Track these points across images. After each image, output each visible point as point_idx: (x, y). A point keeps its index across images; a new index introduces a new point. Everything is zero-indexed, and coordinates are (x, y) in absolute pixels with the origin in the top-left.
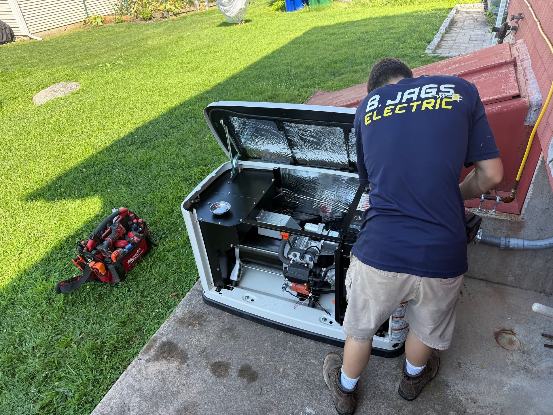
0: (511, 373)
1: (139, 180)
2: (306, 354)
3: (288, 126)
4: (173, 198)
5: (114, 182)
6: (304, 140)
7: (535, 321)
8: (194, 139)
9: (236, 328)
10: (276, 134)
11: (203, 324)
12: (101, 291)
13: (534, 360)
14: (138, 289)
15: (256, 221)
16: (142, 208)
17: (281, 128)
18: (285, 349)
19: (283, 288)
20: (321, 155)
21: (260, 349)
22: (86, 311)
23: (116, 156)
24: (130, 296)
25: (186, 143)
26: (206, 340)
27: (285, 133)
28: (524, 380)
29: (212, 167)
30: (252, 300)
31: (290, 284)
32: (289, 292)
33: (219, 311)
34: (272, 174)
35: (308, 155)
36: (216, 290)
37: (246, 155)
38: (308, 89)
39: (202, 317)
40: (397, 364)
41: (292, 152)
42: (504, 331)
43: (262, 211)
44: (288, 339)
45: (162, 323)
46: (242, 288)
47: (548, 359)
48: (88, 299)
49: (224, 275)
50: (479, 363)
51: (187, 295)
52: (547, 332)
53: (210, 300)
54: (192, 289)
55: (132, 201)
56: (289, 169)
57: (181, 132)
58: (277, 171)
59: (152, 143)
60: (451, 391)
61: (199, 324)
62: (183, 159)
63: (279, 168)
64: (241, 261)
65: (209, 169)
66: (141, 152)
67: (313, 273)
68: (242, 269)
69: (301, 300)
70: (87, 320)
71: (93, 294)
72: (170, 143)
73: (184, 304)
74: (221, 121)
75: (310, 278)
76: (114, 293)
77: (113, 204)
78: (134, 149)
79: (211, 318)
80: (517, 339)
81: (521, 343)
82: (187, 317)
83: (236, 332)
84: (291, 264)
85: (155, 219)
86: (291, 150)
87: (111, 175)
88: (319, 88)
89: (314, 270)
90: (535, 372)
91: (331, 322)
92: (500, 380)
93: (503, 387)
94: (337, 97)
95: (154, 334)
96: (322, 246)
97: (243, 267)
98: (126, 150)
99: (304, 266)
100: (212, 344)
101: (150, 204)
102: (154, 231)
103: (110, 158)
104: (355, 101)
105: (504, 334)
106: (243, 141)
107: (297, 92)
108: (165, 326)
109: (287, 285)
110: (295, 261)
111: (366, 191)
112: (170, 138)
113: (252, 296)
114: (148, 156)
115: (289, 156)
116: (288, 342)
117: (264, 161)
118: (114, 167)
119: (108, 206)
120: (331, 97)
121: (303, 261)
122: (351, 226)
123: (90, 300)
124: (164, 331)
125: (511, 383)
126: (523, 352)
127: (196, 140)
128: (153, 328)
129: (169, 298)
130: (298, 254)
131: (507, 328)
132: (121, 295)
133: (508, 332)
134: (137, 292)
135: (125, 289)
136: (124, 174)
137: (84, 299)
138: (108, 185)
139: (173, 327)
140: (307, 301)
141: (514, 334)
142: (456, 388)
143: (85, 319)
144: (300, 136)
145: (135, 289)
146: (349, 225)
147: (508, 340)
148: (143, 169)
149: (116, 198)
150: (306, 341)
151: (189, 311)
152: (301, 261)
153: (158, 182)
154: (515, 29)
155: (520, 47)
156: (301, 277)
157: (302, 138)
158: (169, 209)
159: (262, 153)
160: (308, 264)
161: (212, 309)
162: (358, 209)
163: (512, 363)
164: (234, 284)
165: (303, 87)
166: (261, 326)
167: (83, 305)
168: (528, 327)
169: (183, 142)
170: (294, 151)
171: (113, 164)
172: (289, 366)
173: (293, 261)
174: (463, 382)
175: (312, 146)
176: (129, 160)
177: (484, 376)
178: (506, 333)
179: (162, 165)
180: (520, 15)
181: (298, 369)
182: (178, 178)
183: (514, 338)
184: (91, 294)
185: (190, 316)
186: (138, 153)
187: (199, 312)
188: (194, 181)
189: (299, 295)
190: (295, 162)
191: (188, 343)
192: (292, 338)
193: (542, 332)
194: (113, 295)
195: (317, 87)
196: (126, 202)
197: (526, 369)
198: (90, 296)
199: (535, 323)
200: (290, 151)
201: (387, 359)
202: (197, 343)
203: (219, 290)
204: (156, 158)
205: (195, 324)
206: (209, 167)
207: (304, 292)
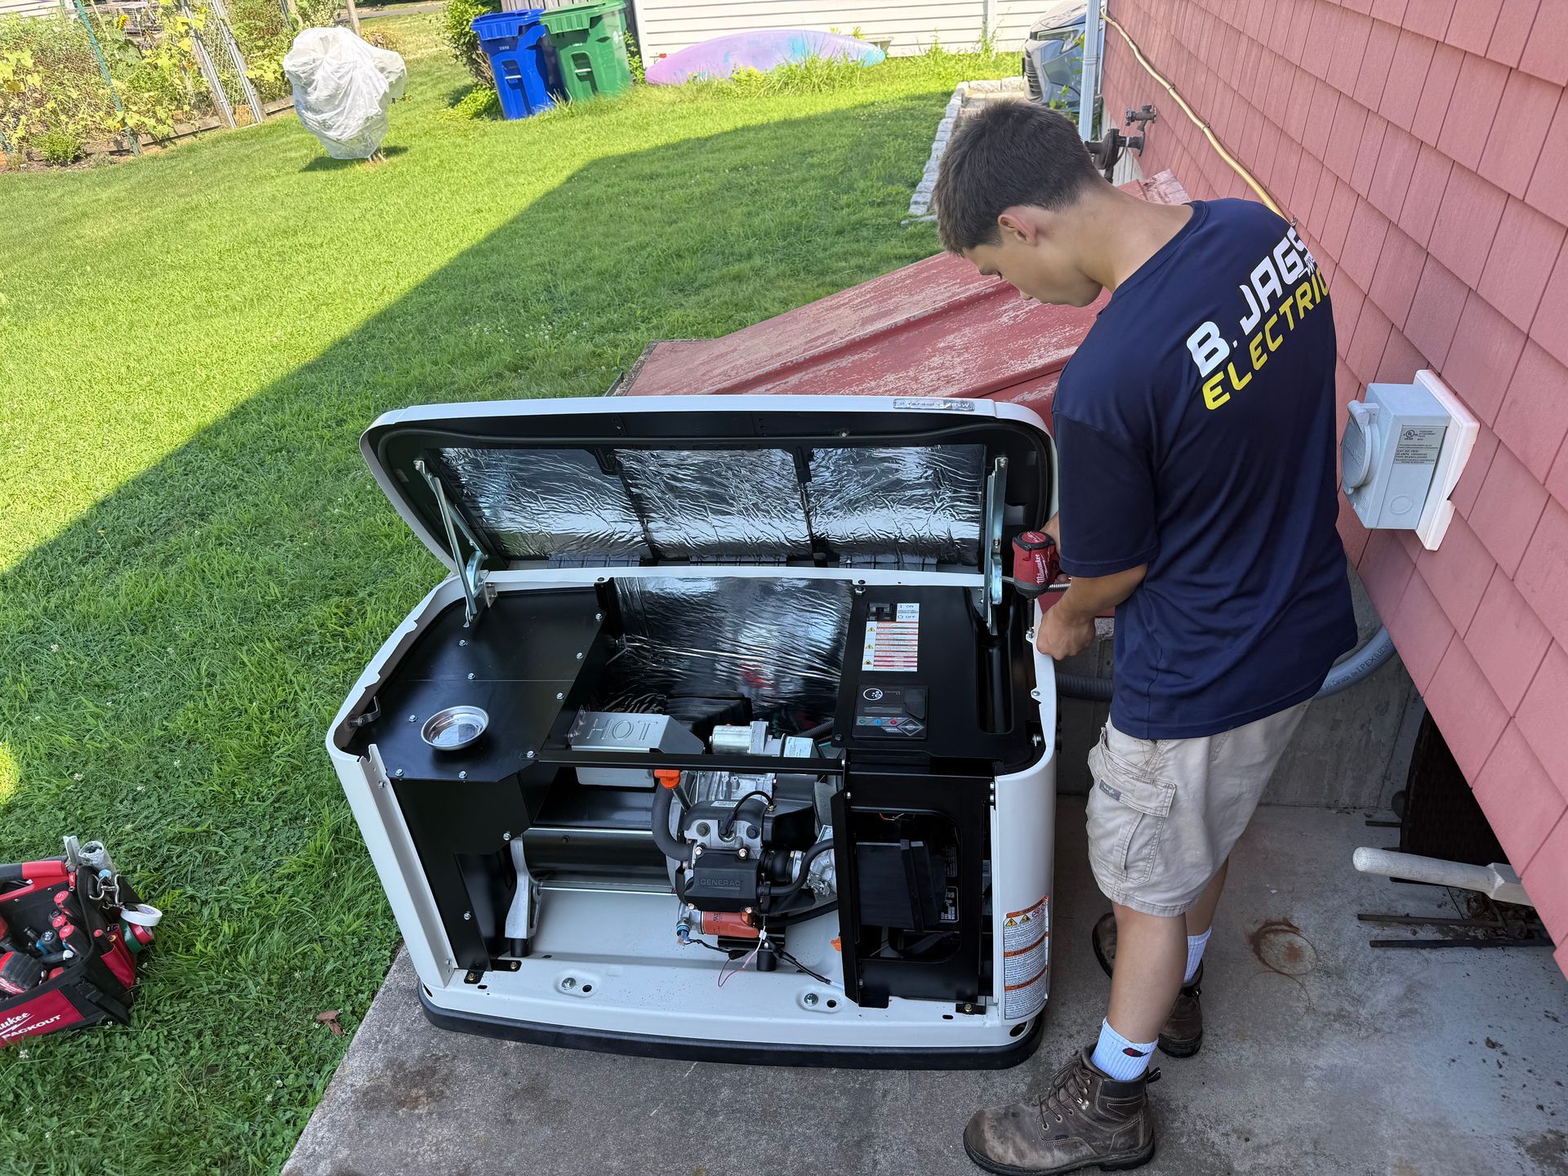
0: (1312, 1037)
1: (137, 669)
2: (775, 1111)
3: (627, 458)
4: (262, 711)
5: (50, 688)
6: (678, 493)
7: (1336, 885)
8: (296, 515)
9: (550, 1082)
10: (593, 484)
11: (442, 1092)
12: (72, 1056)
13: (1357, 989)
14: (200, 1026)
15: (569, 746)
16: (162, 759)
17: (610, 467)
18: (712, 1113)
19: (679, 933)
20: (731, 529)
21: (638, 1131)
22: (26, 1137)
23: (43, 602)
24: (176, 1052)
25: (272, 532)
26: (464, 1141)
27: (623, 478)
28: (1346, 1048)
29: (371, 594)
30: (587, 989)
31: (699, 916)
32: (699, 941)
33: (486, 1041)
34: (594, 598)
35: (693, 533)
36: (467, 981)
37: (500, 555)
38: (620, 336)
39: (434, 1072)
40: (1028, 1080)
41: (646, 530)
42: (1270, 927)
43: (582, 712)
44: (715, 1080)
45: (306, 1120)
46: (548, 957)
47: (1387, 978)
48: (26, 1096)
49: (486, 929)
50: (1231, 1027)
51: (370, 1011)
52: (1369, 908)
53: (452, 1015)
54: (382, 990)
55: (126, 740)
56: (641, 580)
57: (250, 498)
58: (605, 590)
59: (159, 545)
60: (1183, 1123)
61: (430, 1094)
62: (271, 584)
63: (612, 579)
64: (531, 874)
65: (362, 602)
66: (126, 578)
67: (765, 870)
68: (537, 899)
69: (733, 955)
70: (38, 1167)
71: (42, 1073)
72: (218, 538)
73: (366, 1043)
74: (419, 464)
75: (760, 890)
76: (118, 1054)
77: (58, 760)
78: (101, 572)
79: (463, 1068)
80: (1305, 943)
81: (1316, 952)
82: (387, 1081)
83: (554, 1094)
84: (699, 859)
85: (216, 788)
86: (642, 523)
87: (33, 666)
88: (647, 329)
89: (768, 863)
90: (1367, 1019)
91: (832, 1004)
92: (1293, 1062)
93: (1303, 1079)
94: (721, 355)
95: (284, 1160)
96: (774, 785)
97: (538, 892)
98: (75, 578)
99: (738, 857)
100: (485, 1151)
101: (189, 742)
102: (217, 827)
103: (21, 611)
104: (776, 365)
105: (1272, 936)
106: (487, 512)
107: (590, 347)
108: (318, 1128)
109: (689, 921)
110: (708, 845)
111: (873, 614)
112: (217, 523)
113: (583, 974)
114: (154, 589)
115: (636, 540)
116: (715, 1090)
117: (560, 564)
118: (42, 639)
119: (43, 771)
120: (704, 357)
121: (729, 843)
122: (861, 721)
123: (35, 1097)
124: (320, 1144)
125: (1319, 1064)
126: (1328, 974)
127: (302, 519)
128: (278, 1142)
129: (309, 1032)
130: (713, 824)
131: (1275, 917)
132: (146, 1056)
133: (1279, 927)
134: (199, 1035)
135: (154, 1033)
136: (81, 655)
137: (11, 1097)
138: (31, 699)
139: (346, 1125)
140: (752, 957)
141: (1295, 930)
142: (1192, 1110)
143: (26, 1165)
144: (666, 484)
145: (191, 1026)
146: (854, 720)
147: (1283, 949)
148: (144, 632)
149: (68, 738)
150: (768, 1074)
151: (390, 1063)
152: (725, 844)
153: (204, 667)
154: (1137, 144)
155: (1168, 191)
156: (734, 892)
157: (672, 489)
158: (256, 748)
159: (551, 541)
160: (748, 849)
161: (463, 1039)
162: (865, 668)
163: (1308, 1009)
164: (518, 950)
165: (602, 330)
166: (624, 1061)
167: (10, 1118)
168: (1322, 903)
169: (260, 528)
170: (651, 526)
171: (36, 630)
172: (733, 1160)
173: (703, 846)
174: (1206, 1090)
175: (705, 508)
176: (92, 610)
177: (1252, 1060)
178: (1276, 932)
179: (206, 610)
180: (1147, 109)
181: (763, 1164)
182: (268, 645)
183: (1299, 941)
184: (35, 1076)
185: (394, 1076)
186: (118, 581)
187: (422, 1058)
188: (322, 648)
189: (724, 943)
190: (656, 555)
191: (406, 1165)
192: (727, 1075)
193: (1356, 909)
194: (118, 1060)
195: (643, 327)
196: (105, 745)
197: (1344, 1017)
198: (32, 1084)
199: (1335, 891)
200: (637, 527)
201: (1001, 1072)
202: (435, 1157)
203: (474, 977)
204: (182, 590)
205: (417, 1099)
206: (361, 595)
207: (745, 931)
